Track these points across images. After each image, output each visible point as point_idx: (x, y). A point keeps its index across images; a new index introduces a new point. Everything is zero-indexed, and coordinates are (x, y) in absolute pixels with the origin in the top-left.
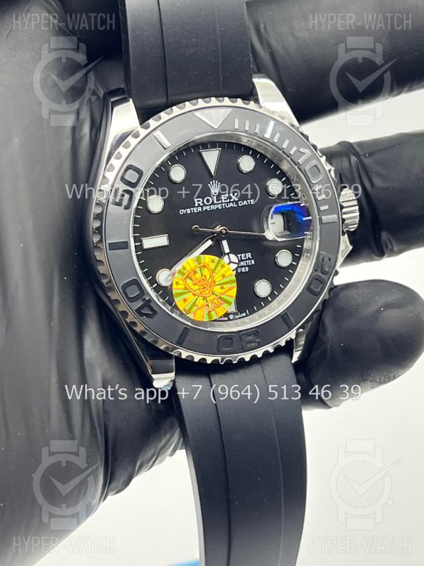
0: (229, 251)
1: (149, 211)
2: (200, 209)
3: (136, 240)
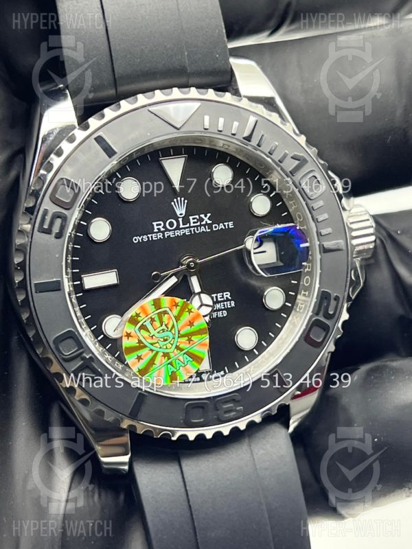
0: (200, 290)
1: (92, 240)
2: (160, 236)
3: (76, 277)
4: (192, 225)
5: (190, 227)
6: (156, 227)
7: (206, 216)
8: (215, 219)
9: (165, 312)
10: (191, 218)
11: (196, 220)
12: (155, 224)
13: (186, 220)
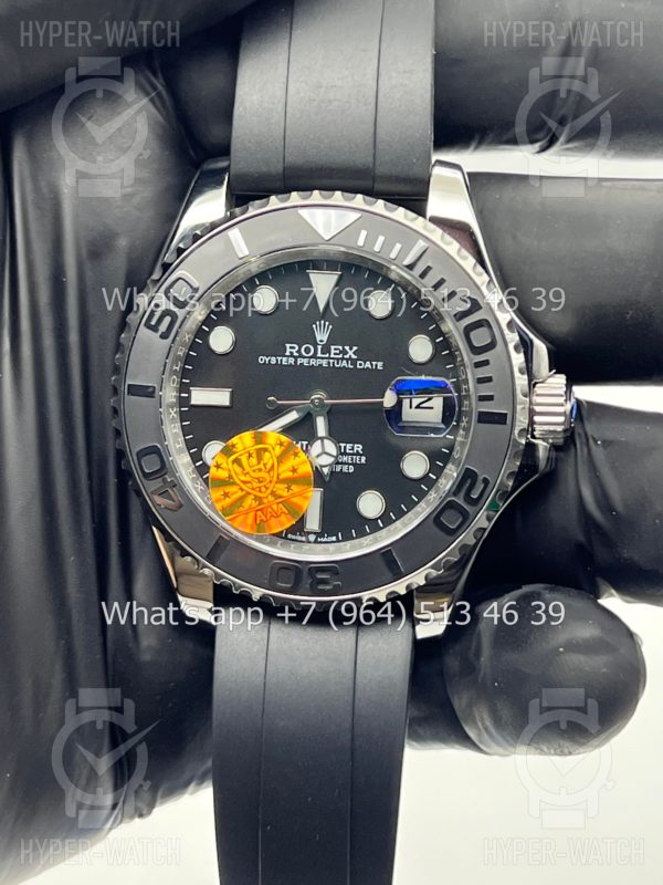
0: (324, 435)
1: (210, 350)
3: (183, 388)
4: (332, 356)
5: (329, 358)
6: (288, 350)
7: (351, 349)
8: (361, 355)
9: (266, 450)
10: (333, 347)
11: (338, 352)
12: (288, 346)
13: (326, 349)
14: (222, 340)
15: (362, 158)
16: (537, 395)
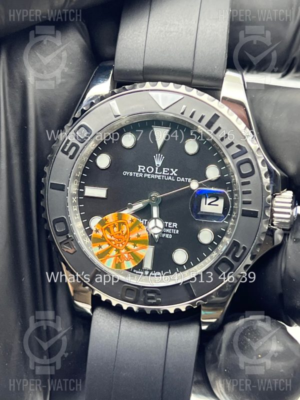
0: (157, 217)
2: (141, 175)
3: (81, 186)
4: (164, 173)
5: (162, 175)
6: (140, 169)
7: (174, 170)
8: (180, 174)
9: (123, 223)
10: (164, 169)
11: (167, 171)
12: (140, 166)
13: (160, 169)
14: (103, 161)
15: (186, 64)
16: (276, 202)
